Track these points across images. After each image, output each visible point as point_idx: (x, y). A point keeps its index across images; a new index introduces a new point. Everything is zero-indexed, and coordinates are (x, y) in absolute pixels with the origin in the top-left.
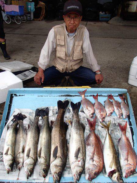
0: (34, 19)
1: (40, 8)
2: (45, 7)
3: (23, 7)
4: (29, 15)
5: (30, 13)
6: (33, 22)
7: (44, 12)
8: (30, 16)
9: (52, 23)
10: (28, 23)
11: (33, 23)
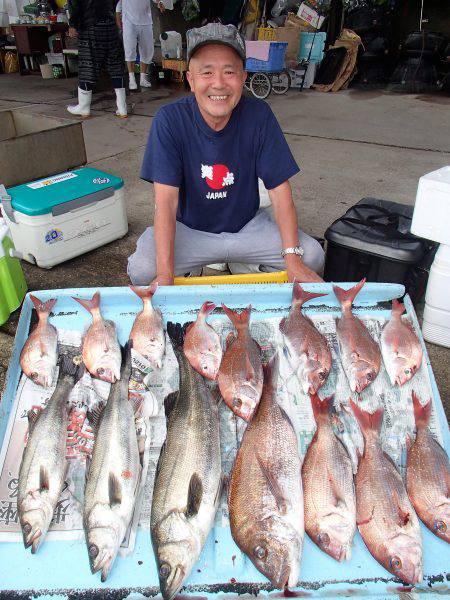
0: (315, 85)
1: (342, 51)
2: (360, 46)
3: (285, 45)
4: (302, 73)
5: (304, 67)
6: (307, 94)
7: (350, 64)
8: (303, 77)
9: (371, 101)
10: (293, 98)
11: (306, 97)
